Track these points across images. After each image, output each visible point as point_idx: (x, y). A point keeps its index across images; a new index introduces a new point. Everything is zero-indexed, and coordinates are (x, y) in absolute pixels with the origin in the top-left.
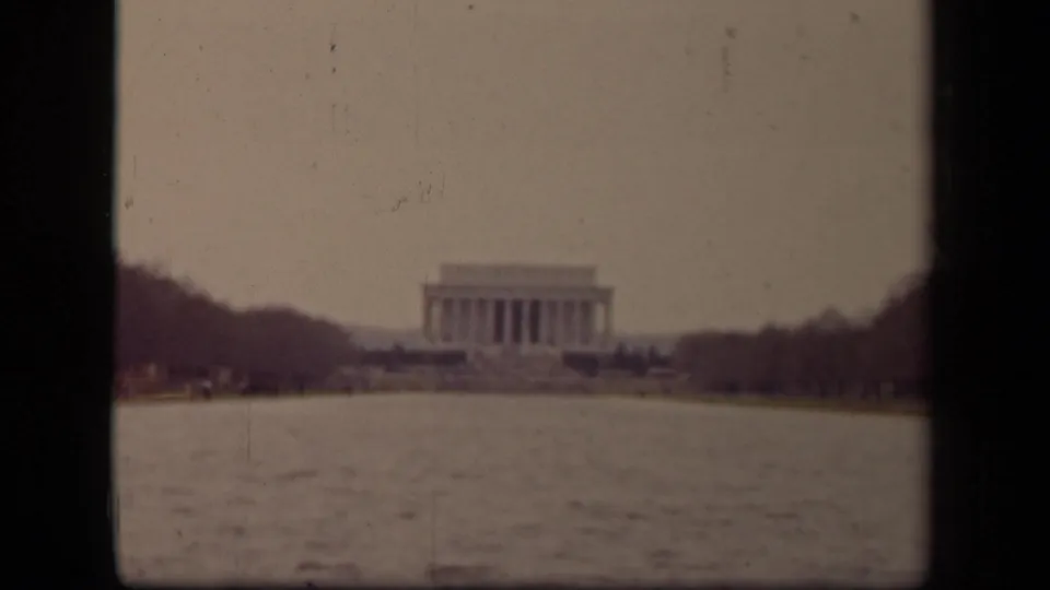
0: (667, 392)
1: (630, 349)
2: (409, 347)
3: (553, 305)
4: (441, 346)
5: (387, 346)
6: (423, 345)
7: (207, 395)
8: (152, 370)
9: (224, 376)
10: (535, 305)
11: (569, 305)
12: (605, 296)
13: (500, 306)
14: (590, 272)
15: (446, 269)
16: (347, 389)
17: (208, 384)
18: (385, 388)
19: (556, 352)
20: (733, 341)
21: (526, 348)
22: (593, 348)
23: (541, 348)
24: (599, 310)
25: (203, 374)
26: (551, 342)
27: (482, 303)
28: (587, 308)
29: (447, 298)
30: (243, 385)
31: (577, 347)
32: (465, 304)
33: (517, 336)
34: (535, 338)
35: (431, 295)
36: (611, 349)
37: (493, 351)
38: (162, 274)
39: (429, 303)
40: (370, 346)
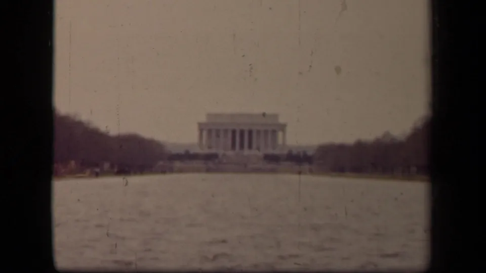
0: (311, 172)
1: (295, 152)
2: (192, 152)
3: (258, 132)
4: (206, 151)
5: (182, 151)
6: (197, 150)
7: (97, 175)
8: (73, 163)
9: (107, 166)
10: (250, 132)
11: (266, 132)
12: (283, 127)
13: (234, 132)
14: (275, 116)
15: (209, 115)
16: (163, 172)
17: (98, 170)
18: (181, 171)
19: (260, 154)
20: (342, 148)
21: (246, 152)
22: (277, 152)
23: (254, 152)
24: (280, 134)
25: (97, 165)
26: (258, 149)
27: (226, 131)
28: (274, 132)
29: (209, 129)
30: (116, 170)
31: (270, 151)
32: (218, 131)
33: (242, 146)
34: (250, 147)
35: (201, 127)
36: (285, 152)
37: (230, 153)
38: (77, 119)
39: (201, 131)
40: (174, 151)
